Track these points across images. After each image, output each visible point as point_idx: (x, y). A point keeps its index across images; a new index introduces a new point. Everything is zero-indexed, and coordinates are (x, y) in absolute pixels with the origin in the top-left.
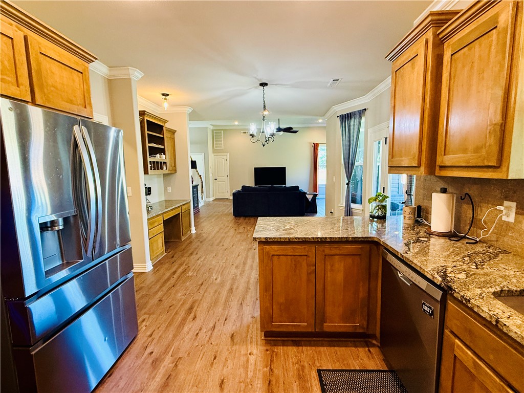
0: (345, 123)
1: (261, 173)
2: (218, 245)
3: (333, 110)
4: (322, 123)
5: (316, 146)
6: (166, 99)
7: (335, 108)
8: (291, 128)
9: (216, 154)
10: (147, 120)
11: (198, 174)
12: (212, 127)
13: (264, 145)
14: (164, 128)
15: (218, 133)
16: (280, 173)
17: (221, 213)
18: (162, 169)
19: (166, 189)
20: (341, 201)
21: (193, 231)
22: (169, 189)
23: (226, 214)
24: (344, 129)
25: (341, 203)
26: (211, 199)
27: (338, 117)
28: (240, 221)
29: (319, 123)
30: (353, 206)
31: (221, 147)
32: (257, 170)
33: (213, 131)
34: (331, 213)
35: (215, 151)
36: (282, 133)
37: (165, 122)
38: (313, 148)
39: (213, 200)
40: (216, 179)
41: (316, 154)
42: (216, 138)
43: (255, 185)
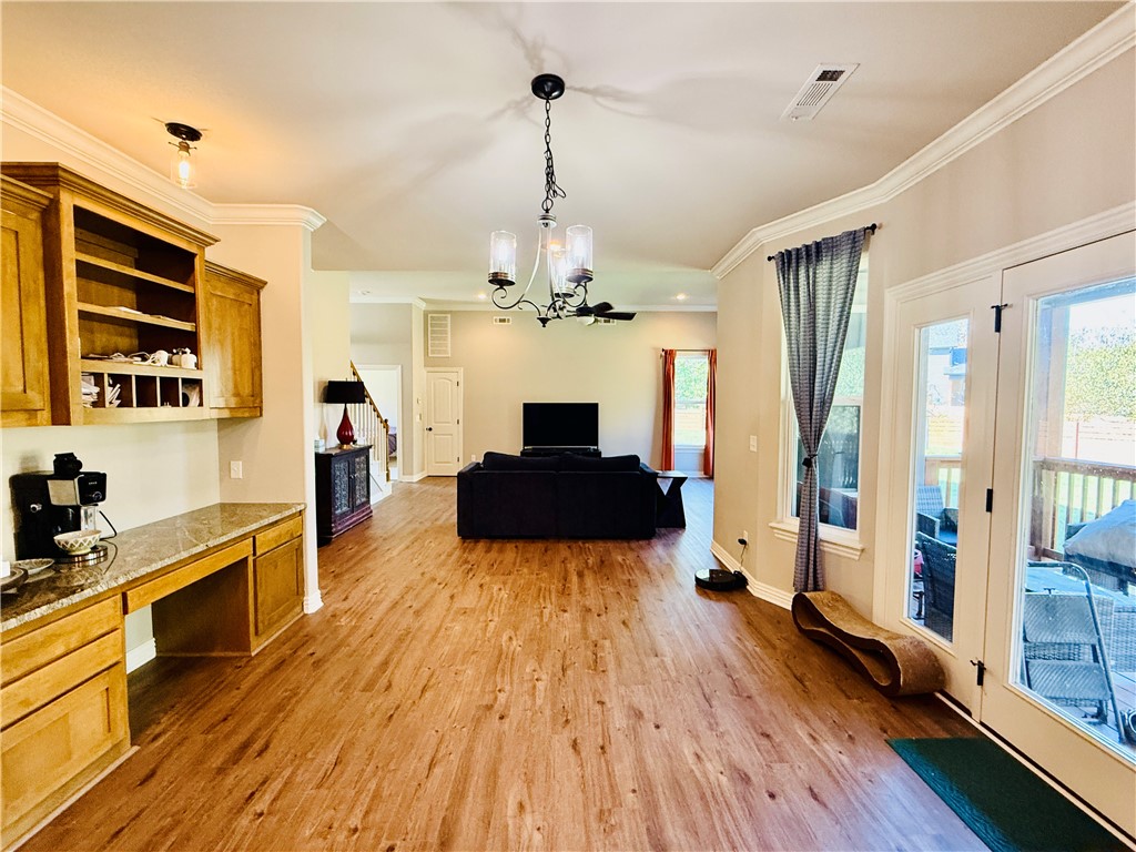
0: (797, 275)
1: (539, 419)
2: (368, 687)
3: (750, 242)
4: (685, 303)
5: (668, 357)
6: (187, 148)
7: (759, 235)
8: (607, 306)
9: (432, 369)
10: (76, 209)
11: (379, 416)
12: (423, 306)
13: (544, 321)
14: (197, 261)
15: (439, 318)
16: (584, 418)
17: (428, 524)
18: (186, 403)
19: (225, 468)
20: (779, 511)
21: (313, 602)
22: (237, 469)
23: (441, 527)
24: (792, 292)
25: (779, 516)
26: (417, 477)
27: (770, 259)
28: (473, 557)
29: (677, 303)
30: (825, 531)
31: (446, 352)
32: (530, 410)
33: (426, 315)
34: (742, 542)
35: (429, 362)
36: (591, 319)
37: (206, 240)
38: (661, 361)
39: (421, 481)
40: (430, 429)
41: (669, 375)
42: (433, 332)
43: (525, 444)
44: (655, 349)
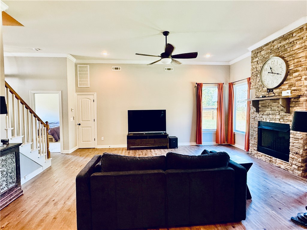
9: (80, 93)
12: (75, 61)
15: (83, 67)
26: (71, 150)
31: (87, 84)
32: (131, 113)
33: (76, 65)
35: (78, 90)
38: (195, 89)
39: (74, 153)
40: (80, 124)
41: (199, 95)
42: (80, 74)
43: (129, 131)
44: (192, 83)
